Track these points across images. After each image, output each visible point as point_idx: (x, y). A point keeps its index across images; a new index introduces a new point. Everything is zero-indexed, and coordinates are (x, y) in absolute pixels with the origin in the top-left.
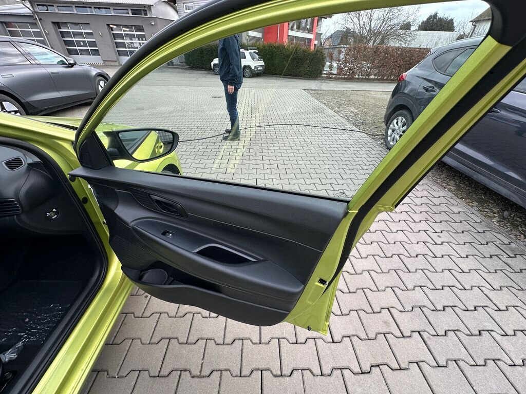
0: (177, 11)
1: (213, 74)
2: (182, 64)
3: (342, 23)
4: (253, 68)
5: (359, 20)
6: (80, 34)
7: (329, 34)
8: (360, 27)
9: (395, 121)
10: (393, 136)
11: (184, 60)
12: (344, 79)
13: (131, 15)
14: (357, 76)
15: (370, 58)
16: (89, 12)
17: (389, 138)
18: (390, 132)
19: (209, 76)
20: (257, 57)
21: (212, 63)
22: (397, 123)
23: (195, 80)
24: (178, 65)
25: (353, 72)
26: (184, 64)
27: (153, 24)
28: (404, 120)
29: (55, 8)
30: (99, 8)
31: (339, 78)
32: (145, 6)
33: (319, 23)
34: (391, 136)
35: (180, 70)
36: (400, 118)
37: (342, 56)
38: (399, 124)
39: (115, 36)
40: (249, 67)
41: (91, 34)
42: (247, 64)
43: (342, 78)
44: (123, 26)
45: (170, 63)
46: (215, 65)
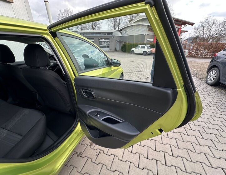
0: (121, 33)
3: (193, 33)
4: (147, 52)
5: (203, 32)
7: (186, 39)
8: (204, 35)
9: (211, 72)
10: (210, 79)
11: (121, 49)
12: (192, 57)
13: (106, 35)
14: (199, 56)
15: (207, 48)
16: (94, 35)
17: (208, 79)
18: (209, 77)
19: (129, 54)
20: (150, 48)
21: (131, 50)
22: (212, 73)
25: (197, 54)
27: (113, 37)
28: (215, 72)
29: (86, 34)
31: (189, 57)
32: (111, 32)
33: (181, 34)
34: (209, 78)
36: (214, 71)
37: (191, 47)
38: (213, 74)
39: (100, 42)
40: (146, 51)
41: (93, 41)
42: (145, 50)
43: (190, 57)
44: (103, 39)
45: (116, 50)
46: (132, 51)
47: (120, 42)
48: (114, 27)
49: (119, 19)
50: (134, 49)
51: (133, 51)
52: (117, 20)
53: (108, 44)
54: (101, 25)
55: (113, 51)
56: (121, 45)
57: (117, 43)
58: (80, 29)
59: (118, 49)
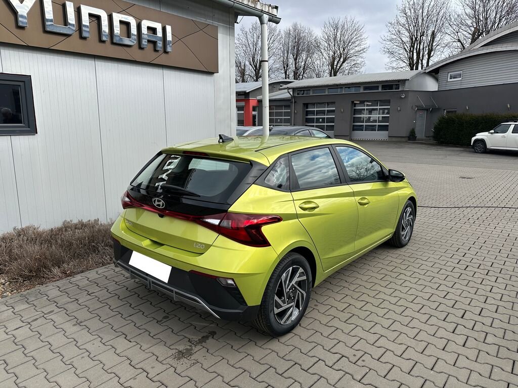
0: (437, 80)
1: (473, 152)
2: (428, 139)
6: (323, 112)
11: (432, 134)
13: (380, 90)
19: (465, 154)
21: (479, 136)
23: (442, 159)
24: (422, 140)
26: (432, 138)
27: (403, 97)
29: (311, 91)
30: (349, 88)
32: (399, 81)
35: (424, 145)
39: (356, 112)
41: (333, 111)
44: (367, 101)
45: (412, 138)
46: (476, 141)
47: (430, 110)
48: (411, 58)
49: (430, 32)
50: (486, 133)
51: (482, 141)
52: (422, 35)
53: (385, 119)
54: (364, 55)
55: (403, 140)
56: (435, 120)
57: (421, 113)
58: (292, 75)
59: (420, 134)
